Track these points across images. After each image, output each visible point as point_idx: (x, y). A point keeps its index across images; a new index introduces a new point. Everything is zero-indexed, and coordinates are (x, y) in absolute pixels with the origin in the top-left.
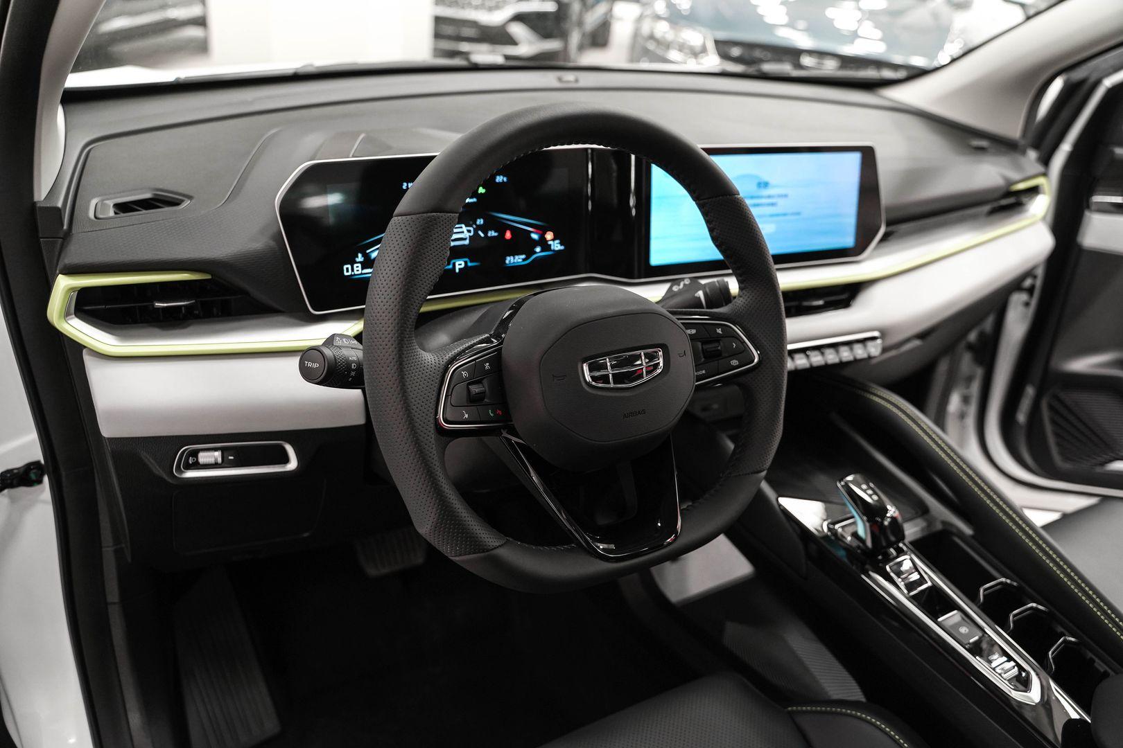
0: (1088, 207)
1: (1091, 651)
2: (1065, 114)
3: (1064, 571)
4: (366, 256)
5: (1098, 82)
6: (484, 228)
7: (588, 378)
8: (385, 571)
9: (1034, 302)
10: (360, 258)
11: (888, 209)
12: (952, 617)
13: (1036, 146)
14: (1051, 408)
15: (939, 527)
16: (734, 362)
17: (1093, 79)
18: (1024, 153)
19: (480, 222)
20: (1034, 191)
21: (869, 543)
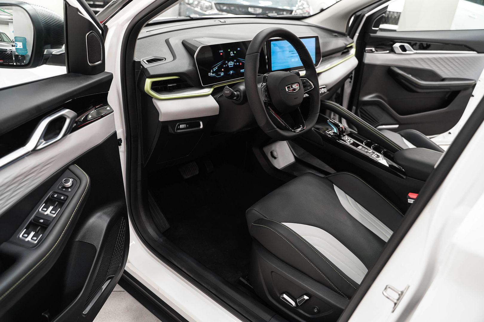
0: (365, 52)
1: (389, 153)
2: (356, 25)
3: (381, 136)
4: (213, 70)
5: (364, 15)
6: (236, 62)
7: (287, 90)
8: (189, 177)
9: (352, 81)
10: (212, 71)
11: (322, 53)
12: (360, 147)
13: (349, 35)
14: (360, 112)
15: (349, 132)
16: (309, 88)
17: (362, 14)
18: (347, 36)
19: (235, 61)
20: (351, 47)
21: (338, 134)
